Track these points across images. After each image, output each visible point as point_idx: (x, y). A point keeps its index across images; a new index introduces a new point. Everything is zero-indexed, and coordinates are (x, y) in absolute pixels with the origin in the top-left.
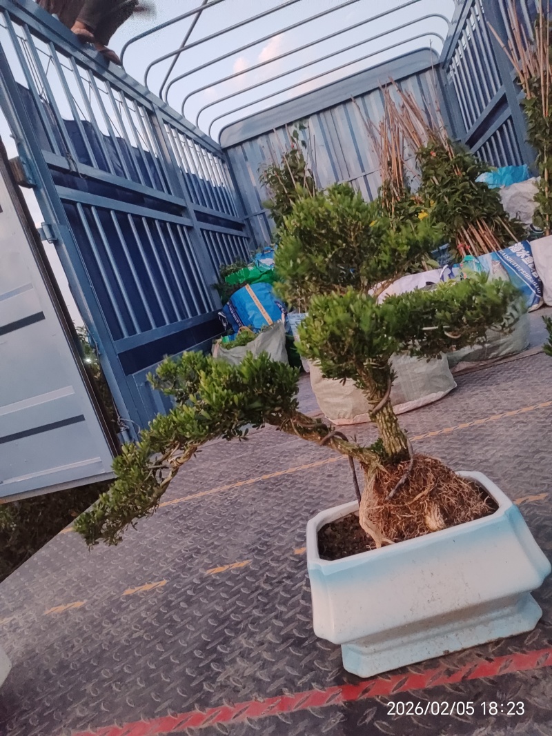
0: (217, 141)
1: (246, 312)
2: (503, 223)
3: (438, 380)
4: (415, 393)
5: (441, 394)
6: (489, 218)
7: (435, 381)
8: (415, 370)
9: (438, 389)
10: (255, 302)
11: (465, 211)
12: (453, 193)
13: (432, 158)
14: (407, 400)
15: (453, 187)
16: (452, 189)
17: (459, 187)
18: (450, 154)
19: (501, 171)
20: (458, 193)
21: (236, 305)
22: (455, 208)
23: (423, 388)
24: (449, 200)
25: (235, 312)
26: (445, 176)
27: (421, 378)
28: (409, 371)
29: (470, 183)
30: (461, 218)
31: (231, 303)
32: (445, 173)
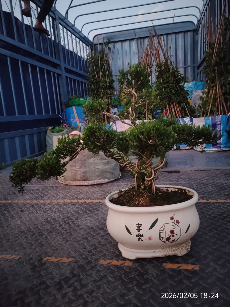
0: (92, 41)
1: (70, 118)
2: (186, 107)
3: (107, 174)
4: (94, 177)
5: (107, 181)
6: (179, 103)
7: (105, 174)
8: (96, 167)
9: (107, 178)
10: (75, 115)
11: (170, 97)
12: (167, 88)
13: (162, 69)
14: (89, 179)
15: (168, 85)
16: (167, 85)
17: (170, 85)
18: (170, 69)
19: (199, 83)
20: (169, 88)
21: (67, 114)
22: (166, 94)
23: (98, 176)
24: (165, 90)
25: (66, 117)
26: (166, 79)
27: (98, 171)
28: (93, 166)
29: (176, 85)
30: (167, 100)
31: (65, 112)
32: (166, 77)
